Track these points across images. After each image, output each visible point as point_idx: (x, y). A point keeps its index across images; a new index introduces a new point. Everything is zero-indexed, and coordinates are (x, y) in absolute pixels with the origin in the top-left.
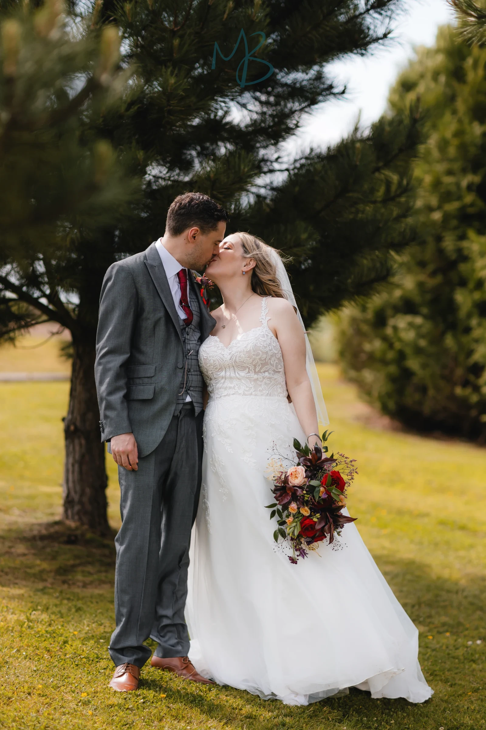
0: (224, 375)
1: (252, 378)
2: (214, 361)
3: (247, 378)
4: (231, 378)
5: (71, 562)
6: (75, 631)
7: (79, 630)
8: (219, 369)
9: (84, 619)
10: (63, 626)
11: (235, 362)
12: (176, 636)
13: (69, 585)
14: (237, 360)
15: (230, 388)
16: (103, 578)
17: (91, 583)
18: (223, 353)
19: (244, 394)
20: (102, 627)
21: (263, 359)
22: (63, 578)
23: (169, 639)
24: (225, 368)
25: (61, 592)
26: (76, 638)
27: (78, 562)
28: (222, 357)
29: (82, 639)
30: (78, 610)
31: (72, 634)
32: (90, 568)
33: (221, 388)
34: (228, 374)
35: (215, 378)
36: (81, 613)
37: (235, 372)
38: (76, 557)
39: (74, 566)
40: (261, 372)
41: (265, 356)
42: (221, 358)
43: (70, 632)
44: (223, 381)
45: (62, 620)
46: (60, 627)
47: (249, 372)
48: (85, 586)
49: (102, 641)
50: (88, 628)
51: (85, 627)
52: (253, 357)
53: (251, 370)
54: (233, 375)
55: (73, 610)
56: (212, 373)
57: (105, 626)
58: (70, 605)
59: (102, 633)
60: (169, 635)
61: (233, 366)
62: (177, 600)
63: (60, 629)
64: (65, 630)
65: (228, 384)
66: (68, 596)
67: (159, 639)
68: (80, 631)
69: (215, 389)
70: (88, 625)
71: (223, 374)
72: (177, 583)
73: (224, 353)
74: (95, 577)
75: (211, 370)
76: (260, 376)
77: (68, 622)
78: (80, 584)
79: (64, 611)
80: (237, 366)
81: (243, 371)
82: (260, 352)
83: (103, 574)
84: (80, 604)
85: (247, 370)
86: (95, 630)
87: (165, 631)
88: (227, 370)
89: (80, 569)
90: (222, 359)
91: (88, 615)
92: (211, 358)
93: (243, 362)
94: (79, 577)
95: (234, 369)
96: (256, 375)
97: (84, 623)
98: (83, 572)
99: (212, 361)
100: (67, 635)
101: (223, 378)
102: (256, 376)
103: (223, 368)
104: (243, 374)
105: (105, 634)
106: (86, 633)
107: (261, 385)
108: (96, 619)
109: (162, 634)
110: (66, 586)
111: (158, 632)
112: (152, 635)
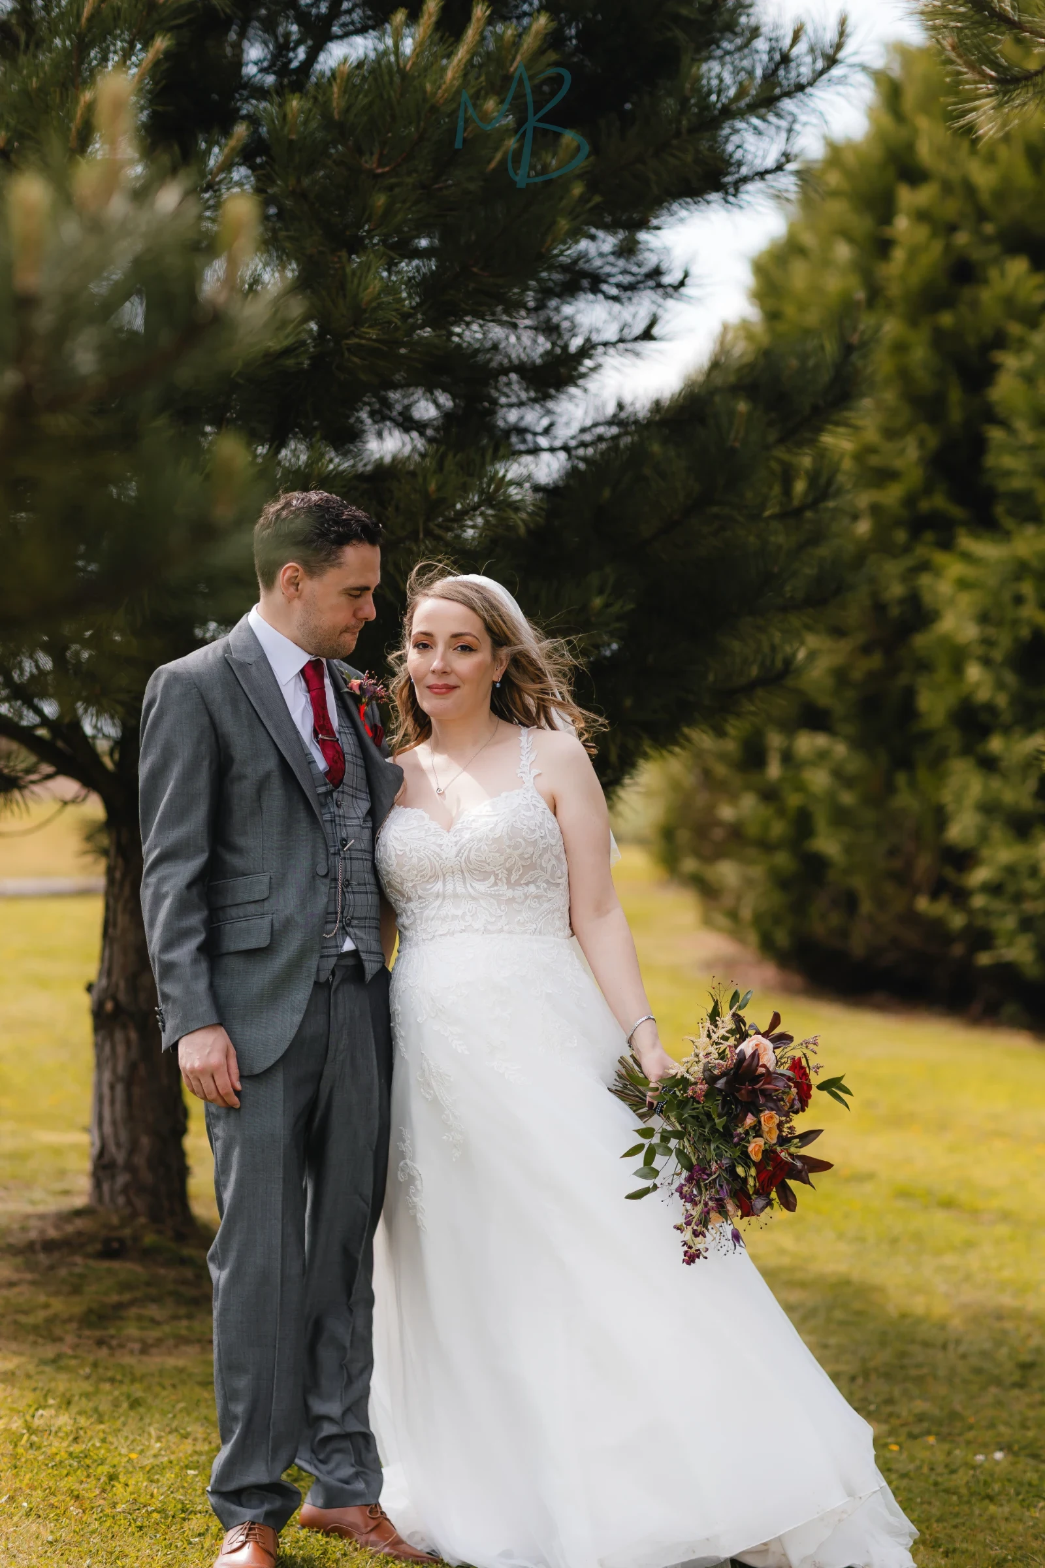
0: (441, 890)
1: (502, 895)
2: (420, 860)
3: (491, 896)
4: (456, 896)
5: (114, 1298)
6: (132, 1450)
7: (139, 1448)
8: (431, 877)
9: (150, 1424)
10: (104, 1441)
11: (468, 860)
12: (353, 1461)
13: (111, 1348)
14: (473, 855)
15: (455, 917)
16: (184, 1332)
17: (159, 1342)
18: (439, 842)
19: (486, 931)
20: (190, 1441)
21: (526, 856)
22: (98, 1333)
23: (338, 1466)
24: (444, 876)
25: (95, 1365)
26: (134, 1467)
27: (127, 1297)
28: (438, 850)
29: (147, 1469)
30: (135, 1404)
31: (125, 1460)
32: (153, 1311)
33: (432, 920)
34: (450, 887)
35: (420, 897)
36: (142, 1410)
37: (465, 883)
38: (125, 1286)
39: (120, 1306)
40: (521, 885)
41: (530, 849)
42: (435, 853)
43: (120, 1454)
44: (438, 903)
45: (102, 1427)
46: (98, 1444)
47: (495, 884)
48: (145, 1350)
49: (191, 1472)
50: (158, 1445)
51: (153, 1441)
52: (508, 850)
53: (501, 880)
54: (460, 889)
55: (125, 1405)
56: (414, 886)
57: (195, 1440)
58: (116, 1393)
59: (191, 1456)
60: (337, 1457)
61: (462, 872)
62: (350, 1381)
63: (99, 1448)
64: (109, 1451)
65: (449, 909)
66: (110, 1374)
67: (316, 1467)
68: (142, 1452)
69: (419, 921)
70: (159, 1439)
71: (439, 886)
72: (348, 1344)
73: (441, 842)
74: (167, 1328)
75: (412, 881)
76: (519, 892)
77: (117, 1431)
78: (137, 1346)
79: (104, 1407)
80: (469, 871)
81: (484, 880)
82: (520, 840)
83: (185, 1323)
84: (137, 1391)
85: (492, 879)
86: (174, 1447)
87: (328, 1449)
88: (449, 878)
89: (133, 1311)
90: (439, 855)
91: (157, 1416)
92: (414, 853)
93: (485, 862)
94: (132, 1330)
95: (464, 878)
96: (511, 891)
97: (149, 1434)
98: (140, 1318)
99: (415, 860)
100: (115, 1462)
101: (438, 896)
102: (510, 893)
103: (440, 874)
104: (481, 887)
105: (195, 1458)
106: (155, 1456)
107: (521, 911)
108: (174, 1425)
109: (321, 1457)
110: (104, 1352)
111: (313, 1451)
112: (300, 1459)
